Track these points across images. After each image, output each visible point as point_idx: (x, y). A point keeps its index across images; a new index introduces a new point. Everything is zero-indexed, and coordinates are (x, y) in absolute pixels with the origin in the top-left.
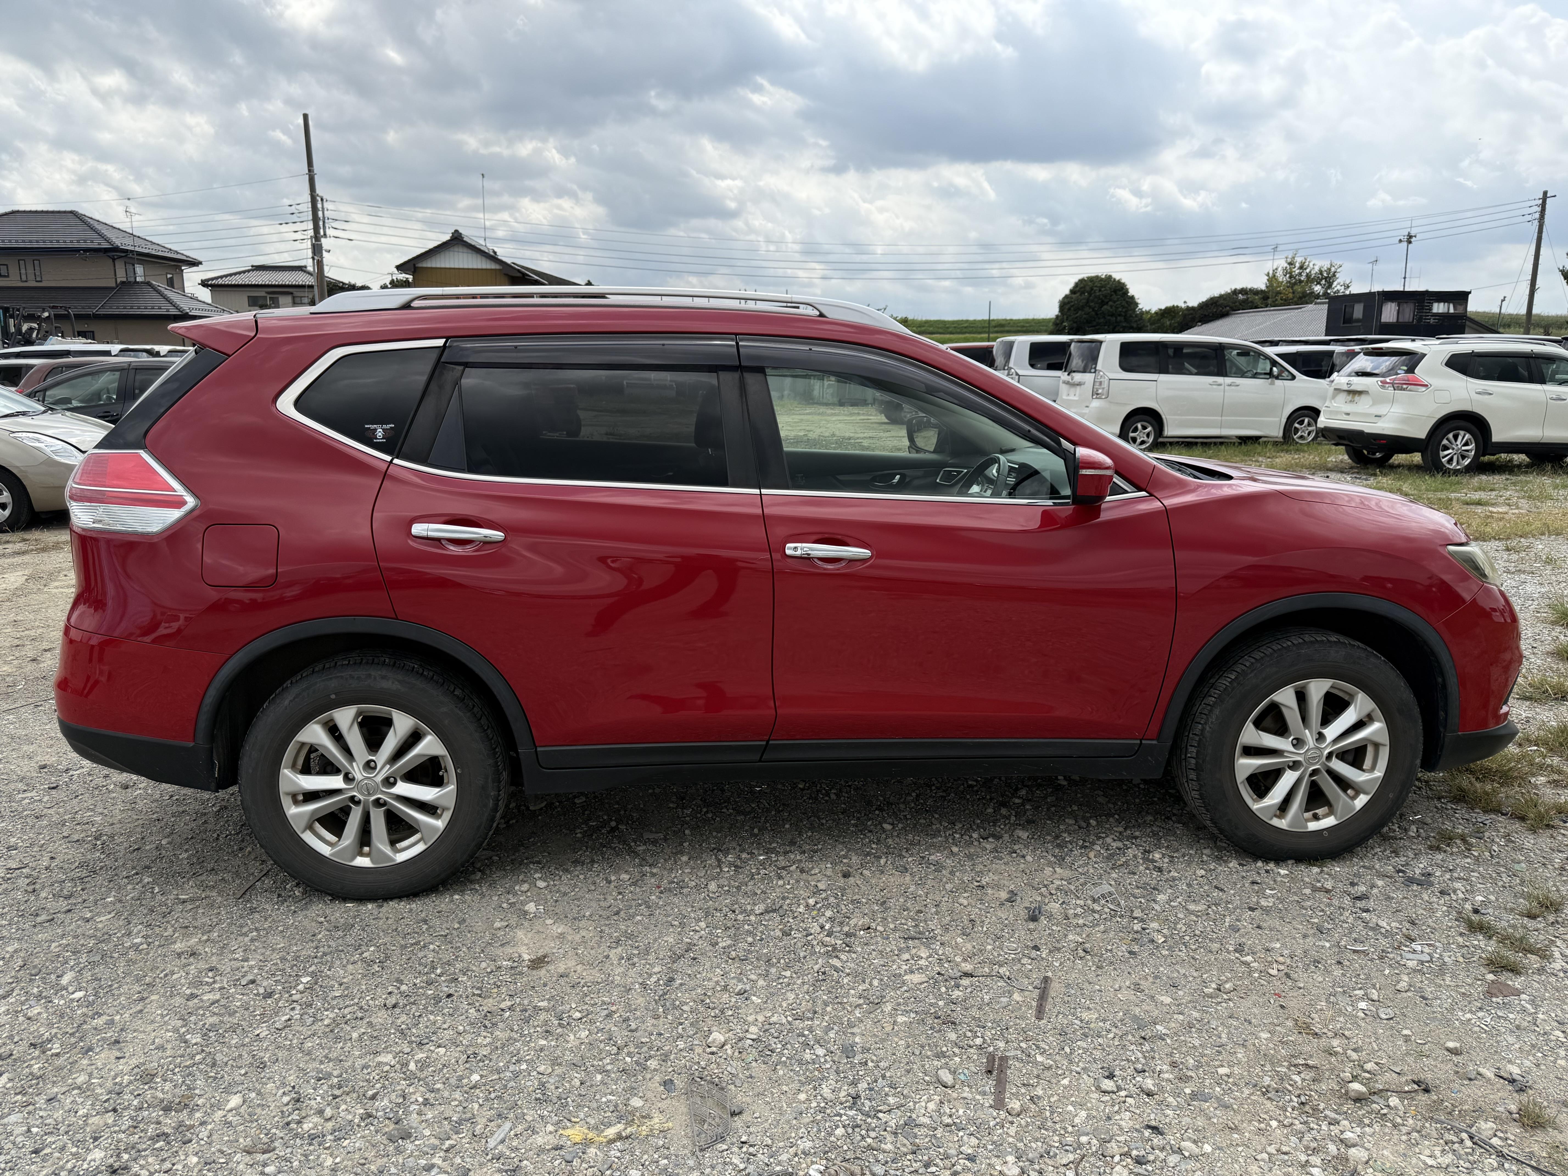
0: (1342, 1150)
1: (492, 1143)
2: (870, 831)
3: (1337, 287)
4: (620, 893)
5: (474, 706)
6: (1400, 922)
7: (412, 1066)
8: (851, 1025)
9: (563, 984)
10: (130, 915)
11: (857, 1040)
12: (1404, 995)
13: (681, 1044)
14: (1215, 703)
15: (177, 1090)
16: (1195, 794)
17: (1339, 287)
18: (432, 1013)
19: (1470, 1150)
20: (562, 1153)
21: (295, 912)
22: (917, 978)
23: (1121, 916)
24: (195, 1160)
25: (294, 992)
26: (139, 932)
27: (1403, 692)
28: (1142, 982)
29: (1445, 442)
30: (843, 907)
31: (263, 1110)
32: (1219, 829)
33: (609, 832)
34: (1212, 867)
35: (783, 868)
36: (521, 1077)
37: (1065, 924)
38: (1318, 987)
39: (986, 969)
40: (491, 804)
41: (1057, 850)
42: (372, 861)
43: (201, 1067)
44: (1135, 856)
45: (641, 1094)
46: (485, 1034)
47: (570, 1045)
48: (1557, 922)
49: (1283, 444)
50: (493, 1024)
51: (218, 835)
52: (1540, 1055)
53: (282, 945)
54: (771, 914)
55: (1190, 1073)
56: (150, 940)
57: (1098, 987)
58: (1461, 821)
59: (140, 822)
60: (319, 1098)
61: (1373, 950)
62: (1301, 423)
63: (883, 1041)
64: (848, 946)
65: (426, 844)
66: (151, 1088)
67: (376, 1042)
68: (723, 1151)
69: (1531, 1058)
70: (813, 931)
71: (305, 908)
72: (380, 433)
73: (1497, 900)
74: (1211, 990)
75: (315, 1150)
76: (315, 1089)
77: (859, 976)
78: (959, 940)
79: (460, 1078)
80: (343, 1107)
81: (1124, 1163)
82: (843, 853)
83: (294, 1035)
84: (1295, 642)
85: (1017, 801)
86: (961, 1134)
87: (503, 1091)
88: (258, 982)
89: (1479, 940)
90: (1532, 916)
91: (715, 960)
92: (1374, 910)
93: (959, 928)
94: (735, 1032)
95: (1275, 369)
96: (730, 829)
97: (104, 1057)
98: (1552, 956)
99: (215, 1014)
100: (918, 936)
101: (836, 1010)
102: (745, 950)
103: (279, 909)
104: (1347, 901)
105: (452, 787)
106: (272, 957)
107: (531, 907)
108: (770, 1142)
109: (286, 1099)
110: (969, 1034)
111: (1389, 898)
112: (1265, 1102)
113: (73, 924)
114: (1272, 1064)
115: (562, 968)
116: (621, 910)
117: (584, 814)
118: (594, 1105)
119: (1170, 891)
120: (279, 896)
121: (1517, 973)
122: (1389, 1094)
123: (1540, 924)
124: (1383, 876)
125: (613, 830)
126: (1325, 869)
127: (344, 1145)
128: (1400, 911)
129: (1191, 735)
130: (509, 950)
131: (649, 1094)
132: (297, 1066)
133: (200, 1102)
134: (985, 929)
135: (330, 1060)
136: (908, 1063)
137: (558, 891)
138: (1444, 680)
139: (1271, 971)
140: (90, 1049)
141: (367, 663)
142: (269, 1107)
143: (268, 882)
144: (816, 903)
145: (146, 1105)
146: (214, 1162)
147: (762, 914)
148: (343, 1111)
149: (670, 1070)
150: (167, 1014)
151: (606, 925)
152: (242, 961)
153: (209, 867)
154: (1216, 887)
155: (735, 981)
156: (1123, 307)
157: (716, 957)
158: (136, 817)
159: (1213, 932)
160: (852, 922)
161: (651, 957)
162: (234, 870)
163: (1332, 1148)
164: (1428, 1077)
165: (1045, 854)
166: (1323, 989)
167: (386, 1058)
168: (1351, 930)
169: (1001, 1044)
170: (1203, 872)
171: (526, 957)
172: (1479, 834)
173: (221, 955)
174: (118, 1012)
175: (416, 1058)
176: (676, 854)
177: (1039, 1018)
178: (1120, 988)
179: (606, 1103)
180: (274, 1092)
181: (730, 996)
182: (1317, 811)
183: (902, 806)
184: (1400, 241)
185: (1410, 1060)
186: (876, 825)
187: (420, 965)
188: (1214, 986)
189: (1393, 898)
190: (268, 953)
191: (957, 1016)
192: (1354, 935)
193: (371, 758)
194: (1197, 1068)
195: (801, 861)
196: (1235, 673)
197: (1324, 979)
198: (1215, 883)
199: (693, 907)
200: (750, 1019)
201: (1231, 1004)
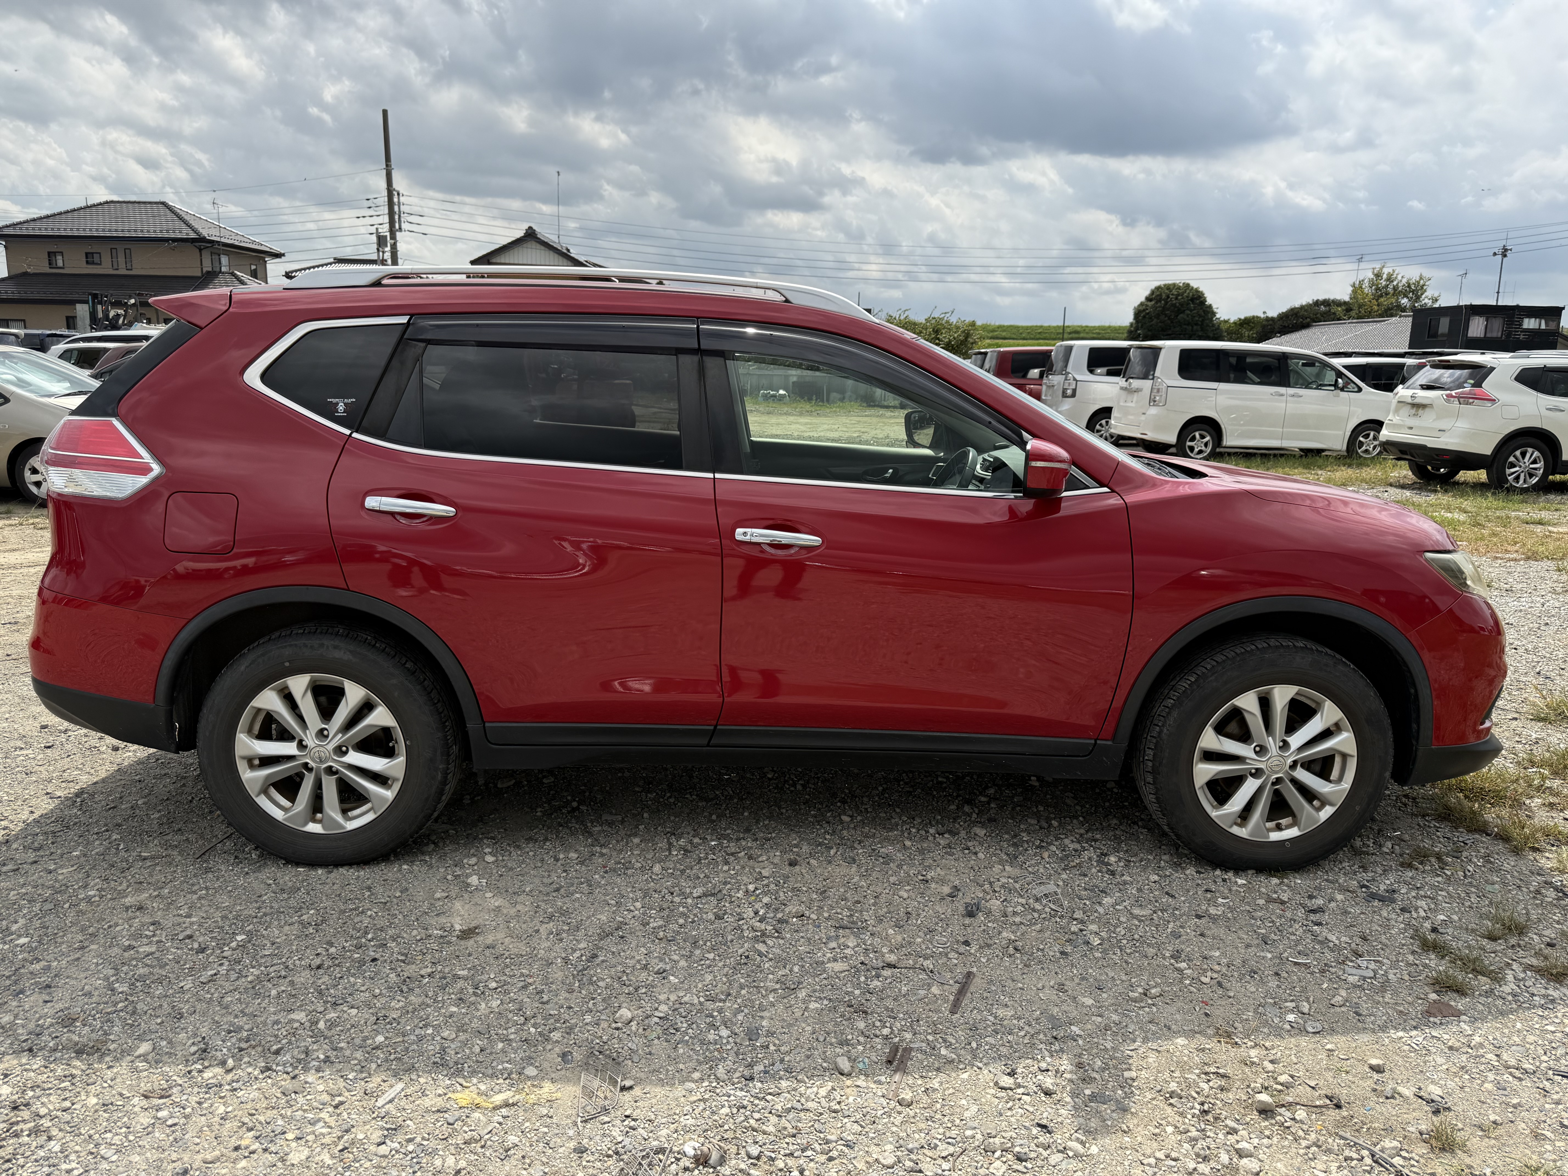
0: (1235, 1160)
1: (380, 1102)
2: (828, 822)
3: (1426, 300)
4: (565, 871)
5: (425, 679)
6: (1351, 938)
7: (321, 1025)
8: (761, 1008)
9: (488, 955)
10: (91, 869)
11: (764, 1023)
12: (1338, 1009)
13: (588, 1018)
14: (1173, 705)
15: (94, 1035)
16: (1152, 798)
17: (1426, 301)
18: (353, 975)
19: (1368, 1168)
20: (446, 1116)
21: (247, 873)
22: (839, 966)
23: (1061, 917)
24: (94, 1101)
25: (226, 949)
26: (96, 885)
27: (1373, 701)
28: (1067, 983)
29: (1512, 459)
30: (781, 894)
31: (170, 1058)
32: (1176, 835)
33: (569, 812)
34: (1168, 873)
35: (732, 854)
36: (424, 1041)
37: (1003, 922)
38: (1249, 997)
39: (911, 962)
40: (439, 776)
41: (1011, 849)
42: (324, 828)
43: (121, 1014)
44: (1090, 859)
45: (537, 1064)
46: (399, 998)
47: (480, 1014)
48: (1519, 946)
49: (1345, 457)
50: (410, 989)
51: (193, 798)
52: (1467, 1077)
53: (227, 904)
54: (709, 898)
55: (1094, 1075)
56: (104, 893)
57: (1020, 985)
58: (1441, 840)
59: (123, 782)
60: (225, 1050)
61: (1315, 963)
62: (1367, 436)
63: (790, 1025)
64: (777, 932)
65: (375, 813)
66: (69, 1031)
67: (293, 1000)
68: (605, 1123)
69: (1457, 1079)
70: (745, 916)
71: (258, 870)
72: (341, 407)
73: (1460, 919)
74: (1136, 995)
75: (209, 1098)
76: (223, 1041)
77: (781, 962)
78: (891, 931)
79: (365, 1039)
80: (246, 1059)
81: (1004, 1159)
82: (795, 842)
83: (217, 989)
84: (1260, 646)
85: (983, 799)
86: (846, 1120)
87: (403, 1053)
88: (195, 938)
89: (1432, 960)
90: (1493, 938)
91: (643, 939)
92: (1327, 924)
93: (894, 920)
94: (644, 1010)
95: (1340, 380)
96: (688, 814)
97: (33, 999)
98: (1504, 978)
99: (147, 965)
100: (849, 925)
101: (750, 993)
102: (674, 932)
103: (233, 870)
104: (1301, 913)
105: (402, 758)
106: (215, 915)
107: (474, 880)
108: (653, 1117)
109: (194, 1049)
110: (878, 1024)
111: (1346, 913)
112: (1166, 1107)
113: (36, 875)
114: (1183, 1070)
115: (490, 940)
116: (562, 887)
117: (549, 794)
118: (490, 1072)
119: (1118, 894)
120: (236, 857)
121: (1463, 994)
122: (1298, 1107)
123: (1500, 946)
124: (1345, 890)
125: (574, 810)
126: (1285, 880)
127: (239, 1095)
128: (1354, 926)
129: (1149, 738)
130: (443, 920)
131: (546, 1065)
132: (212, 1019)
133: (111, 1048)
134: (919, 922)
135: (245, 1015)
136: (810, 1049)
137: (505, 866)
138: (1416, 691)
139: (1203, 979)
140: (22, 992)
141: (321, 633)
142: (176, 1055)
143: (229, 844)
144: (756, 889)
145: (60, 1047)
146: (112, 1104)
147: (700, 897)
148: (245, 1063)
149: (571, 1042)
150: (102, 963)
151: (544, 901)
152: (185, 917)
153: (176, 827)
154: (1167, 893)
155: (657, 961)
156: (1200, 316)
157: (644, 936)
158: (119, 777)
159: (1153, 937)
160: (787, 910)
161: (581, 933)
162: (200, 831)
163: (1224, 1158)
164: (1343, 1094)
165: (999, 852)
166: (1254, 999)
167: (300, 1016)
168: (1297, 942)
169: (908, 1036)
170: (1156, 878)
171: (458, 927)
172: (1456, 853)
173: (167, 910)
174: (56, 959)
175: (327, 1017)
176: (630, 836)
177: (953, 1012)
178: (1043, 987)
179: (501, 1070)
180: (184, 1042)
181: (649, 975)
182: (1280, 821)
183: (865, 799)
184: (1495, 254)
185: (1329, 1075)
186: (835, 817)
187: (353, 929)
188: (1140, 990)
189: (1350, 913)
190: (212, 911)
191: (871, 1006)
192: (1300, 948)
193: (324, 726)
194: (1103, 1070)
195: (751, 848)
196: (1195, 676)
197: (1257, 990)
198: (1167, 889)
199: (633, 887)
200: (662, 997)
201: (1154, 1009)
